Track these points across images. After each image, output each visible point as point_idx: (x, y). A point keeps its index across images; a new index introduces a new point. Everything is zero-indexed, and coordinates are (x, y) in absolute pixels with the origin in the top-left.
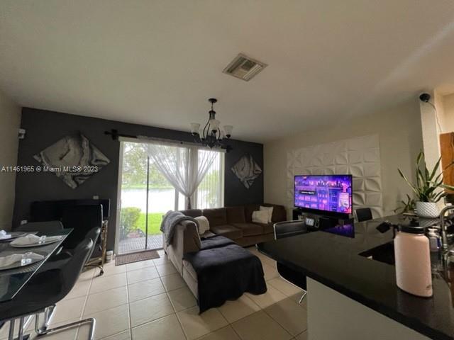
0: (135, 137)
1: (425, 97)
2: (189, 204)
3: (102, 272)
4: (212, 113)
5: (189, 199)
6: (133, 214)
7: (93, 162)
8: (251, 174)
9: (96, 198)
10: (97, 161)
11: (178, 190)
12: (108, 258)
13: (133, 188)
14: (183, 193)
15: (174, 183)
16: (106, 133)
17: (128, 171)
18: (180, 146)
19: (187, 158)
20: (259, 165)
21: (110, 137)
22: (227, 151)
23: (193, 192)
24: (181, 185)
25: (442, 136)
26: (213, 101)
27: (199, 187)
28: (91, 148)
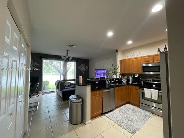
0: (47, 58)
1: (117, 51)
2: (64, 78)
3: (38, 96)
4: (67, 53)
5: (64, 77)
6: (47, 82)
7: (34, 66)
8: (85, 69)
9: (36, 76)
10: (36, 65)
11: (61, 74)
12: (40, 93)
13: (47, 75)
14: (62, 75)
15: (59, 72)
16: (38, 57)
17: (45, 68)
18: (61, 61)
19: (63, 64)
20: (87, 66)
21: (39, 58)
22: (77, 62)
23: (65, 74)
24: (61, 73)
25: (120, 60)
26: (68, 50)
27: (68, 73)
28: (34, 62)
